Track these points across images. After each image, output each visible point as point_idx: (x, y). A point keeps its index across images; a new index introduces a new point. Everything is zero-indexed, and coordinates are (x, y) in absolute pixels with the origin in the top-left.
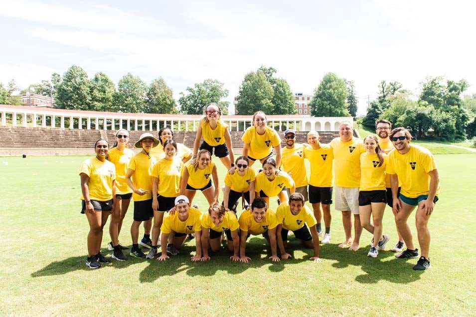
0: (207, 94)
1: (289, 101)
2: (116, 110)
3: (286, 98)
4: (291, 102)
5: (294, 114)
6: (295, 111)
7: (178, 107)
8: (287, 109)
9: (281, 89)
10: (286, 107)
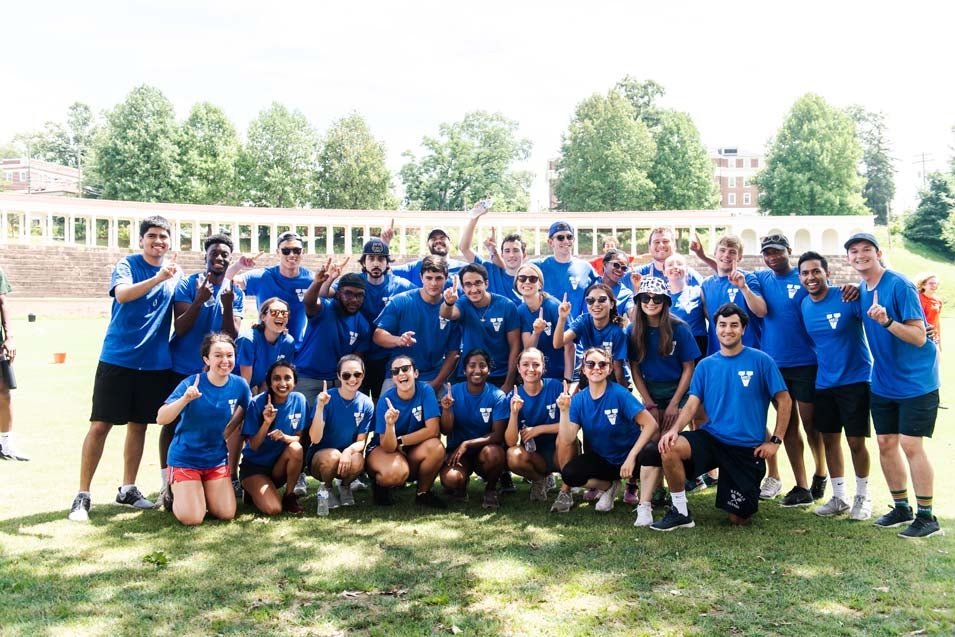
0: (474, 156)
1: (698, 174)
2: (238, 201)
3: (687, 163)
4: (703, 175)
5: (711, 207)
6: (712, 200)
7: (398, 191)
8: (691, 193)
9: (675, 139)
10: (688, 188)
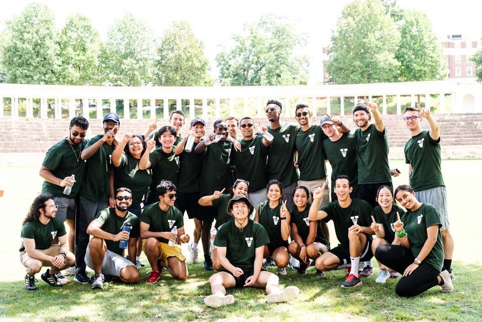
0: (267, 45)
1: (431, 55)
3: (423, 47)
4: (435, 55)
5: (441, 79)
6: (442, 73)
7: (213, 72)
8: (426, 69)
9: (414, 31)
10: (424, 65)
